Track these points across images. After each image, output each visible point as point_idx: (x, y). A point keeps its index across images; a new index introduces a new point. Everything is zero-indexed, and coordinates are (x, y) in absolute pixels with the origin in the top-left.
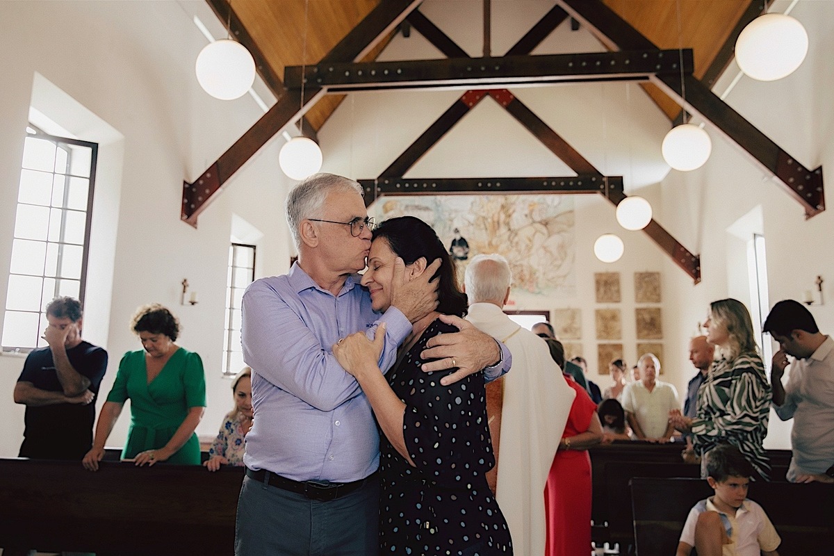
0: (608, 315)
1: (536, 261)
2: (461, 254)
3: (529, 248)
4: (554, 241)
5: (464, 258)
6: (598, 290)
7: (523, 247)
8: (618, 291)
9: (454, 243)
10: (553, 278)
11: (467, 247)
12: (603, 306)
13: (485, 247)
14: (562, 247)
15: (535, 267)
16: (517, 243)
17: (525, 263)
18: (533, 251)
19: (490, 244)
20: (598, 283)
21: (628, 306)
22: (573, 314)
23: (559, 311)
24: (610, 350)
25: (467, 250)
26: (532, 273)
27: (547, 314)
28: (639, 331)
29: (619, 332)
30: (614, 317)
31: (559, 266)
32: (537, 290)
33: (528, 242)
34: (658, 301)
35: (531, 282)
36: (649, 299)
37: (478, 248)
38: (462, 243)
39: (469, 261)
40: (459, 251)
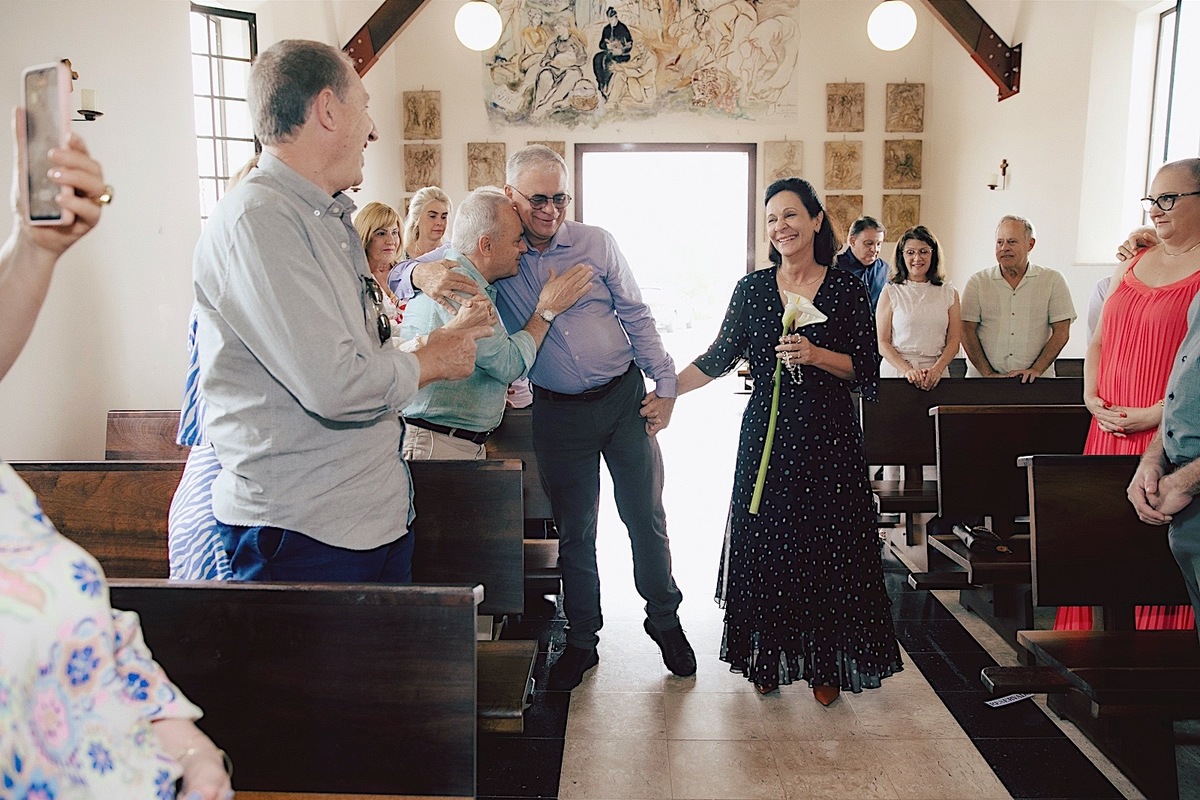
0: (844, 152)
1: (737, 63)
2: (618, 52)
3: (726, 42)
4: (765, 32)
5: (624, 58)
6: (831, 111)
7: (716, 40)
8: (861, 113)
9: (607, 32)
10: (763, 92)
11: (629, 39)
12: (837, 137)
13: (657, 40)
14: (778, 40)
15: (736, 73)
16: (708, 33)
17: (719, 66)
18: (733, 47)
19: (665, 34)
20: (831, 98)
21: (873, 138)
22: (792, 149)
23: (771, 144)
24: (844, 204)
25: (628, 44)
26: (731, 84)
27: (752, 149)
28: (887, 176)
29: (859, 177)
30: (853, 154)
31: (773, 73)
32: (737, 111)
33: (726, 32)
34: (920, 129)
35: (728, 98)
36: (905, 127)
37: (647, 41)
38: (620, 32)
39: (632, 63)
40: (615, 47)
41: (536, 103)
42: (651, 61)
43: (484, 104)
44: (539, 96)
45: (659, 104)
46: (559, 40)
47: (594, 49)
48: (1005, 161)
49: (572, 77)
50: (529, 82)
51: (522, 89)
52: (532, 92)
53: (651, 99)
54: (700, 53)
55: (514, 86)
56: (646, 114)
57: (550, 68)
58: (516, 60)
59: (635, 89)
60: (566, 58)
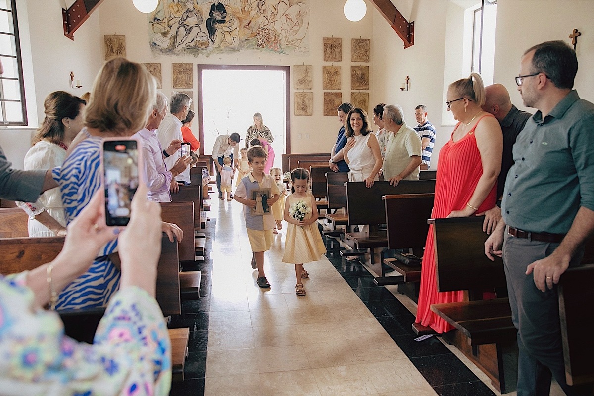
0: (332, 71)
1: (279, 26)
2: (219, 18)
3: (274, 15)
4: (293, 11)
5: (223, 22)
6: (325, 51)
7: (269, 14)
8: (340, 52)
9: (213, 8)
10: (292, 41)
11: (225, 12)
12: (329, 64)
13: (239, 13)
14: (299, 15)
15: (279, 31)
16: (264, 10)
17: (270, 27)
18: (277, 18)
19: (243, 10)
20: (325, 45)
21: (346, 65)
22: (307, 69)
23: (297, 67)
24: (333, 97)
25: (224, 15)
26: (276, 36)
27: (287, 69)
28: (353, 84)
29: (340, 84)
30: (336, 72)
31: (298, 31)
32: (280, 50)
33: (273, 10)
34: (368, 61)
35: (275, 43)
36: (361, 60)
37: (234, 13)
38: (220, 8)
39: (227, 24)
40: (218, 16)
41: (177, 43)
42: (236, 24)
43: (149, 43)
44: (178, 40)
45: (241, 46)
46: (188, 11)
47: (206, 16)
48: (408, 77)
49: (195, 30)
50: (173, 32)
51: (169, 36)
52: (174, 38)
53: (236, 43)
54: (261, 20)
55: (165, 34)
56: (234, 50)
57: (184, 25)
58: (165, 20)
59: (228, 38)
60: (192, 21)
